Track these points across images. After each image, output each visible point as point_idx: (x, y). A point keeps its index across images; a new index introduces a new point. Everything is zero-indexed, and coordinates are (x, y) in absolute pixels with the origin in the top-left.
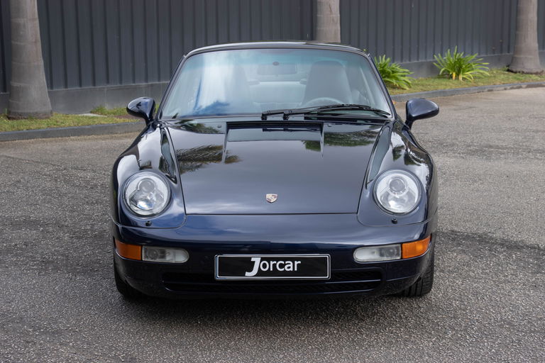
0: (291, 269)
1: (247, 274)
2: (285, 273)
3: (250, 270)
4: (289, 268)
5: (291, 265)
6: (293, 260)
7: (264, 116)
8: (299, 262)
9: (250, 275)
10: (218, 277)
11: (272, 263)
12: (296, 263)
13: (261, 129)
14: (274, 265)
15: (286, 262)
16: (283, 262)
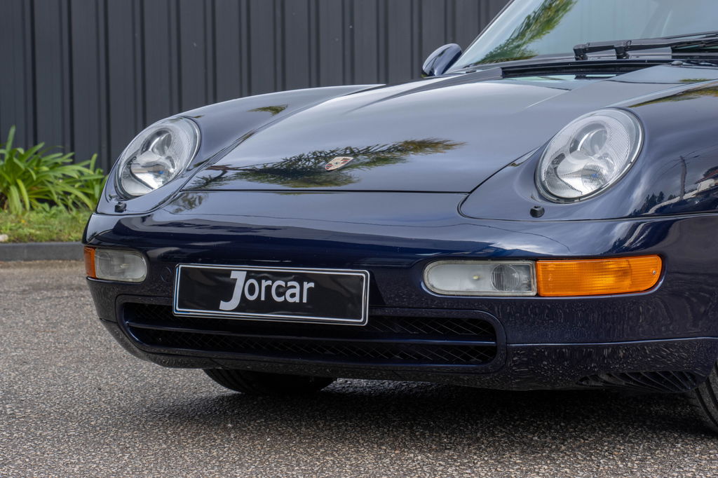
0: (297, 299)
1: (224, 305)
2: (285, 307)
3: (228, 298)
4: (293, 295)
5: (297, 291)
6: (301, 279)
7: (580, 52)
8: (312, 285)
9: (228, 307)
10: (179, 311)
11: (265, 283)
12: (307, 285)
13: (574, 76)
14: (268, 288)
15: (290, 284)
16: (283, 284)
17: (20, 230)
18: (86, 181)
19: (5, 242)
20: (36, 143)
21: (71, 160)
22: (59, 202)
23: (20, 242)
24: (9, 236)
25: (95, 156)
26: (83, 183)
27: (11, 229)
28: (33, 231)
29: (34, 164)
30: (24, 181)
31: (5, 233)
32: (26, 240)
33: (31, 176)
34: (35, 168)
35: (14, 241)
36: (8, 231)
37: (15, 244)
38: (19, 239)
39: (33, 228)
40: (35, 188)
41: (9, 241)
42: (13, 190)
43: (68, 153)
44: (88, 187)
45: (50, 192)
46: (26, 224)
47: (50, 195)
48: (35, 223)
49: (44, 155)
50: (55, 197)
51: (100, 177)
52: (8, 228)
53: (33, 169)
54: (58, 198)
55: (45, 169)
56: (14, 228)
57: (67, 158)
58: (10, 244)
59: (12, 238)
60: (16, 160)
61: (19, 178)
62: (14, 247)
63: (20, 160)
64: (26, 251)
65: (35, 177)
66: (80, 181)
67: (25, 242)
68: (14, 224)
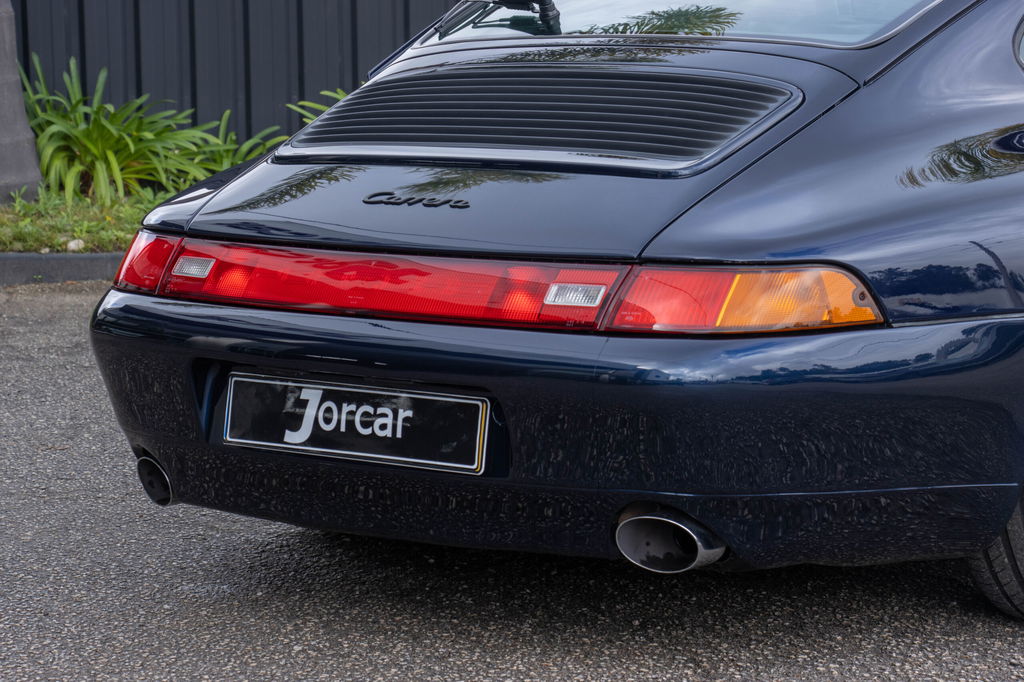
17: (103, 234)
18: (212, 152)
19: (79, 251)
20: (139, 95)
21: (190, 121)
22: (169, 185)
23: (103, 251)
24: (86, 242)
25: (228, 113)
26: (208, 156)
27: (88, 232)
28: (121, 234)
29: (134, 126)
30: (116, 153)
31: (80, 238)
32: (110, 248)
33: (127, 145)
34: (135, 133)
35: (92, 250)
36: (84, 235)
37: (94, 254)
38: (100, 247)
39: (122, 230)
40: (135, 164)
41: (86, 249)
42: (100, 167)
43: (188, 109)
44: (215, 161)
45: (155, 169)
46: (113, 221)
47: (155, 174)
48: (127, 222)
49: (149, 113)
50: (163, 178)
51: (234, 147)
52: (85, 230)
53: (130, 135)
54: (168, 178)
55: (149, 135)
56: (94, 229)
57: (183, 117)
58: (87, 254)
59: (90, 245)
60: (104, 122)
61: (110, 148)
62: (92, 260)
63: (111, 122)
64: (109, 265)
65: (132, 148)
66: (204, 153)
67: (108, 251)
68: (93, 223)
